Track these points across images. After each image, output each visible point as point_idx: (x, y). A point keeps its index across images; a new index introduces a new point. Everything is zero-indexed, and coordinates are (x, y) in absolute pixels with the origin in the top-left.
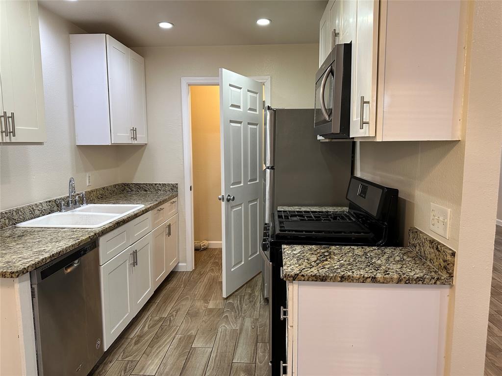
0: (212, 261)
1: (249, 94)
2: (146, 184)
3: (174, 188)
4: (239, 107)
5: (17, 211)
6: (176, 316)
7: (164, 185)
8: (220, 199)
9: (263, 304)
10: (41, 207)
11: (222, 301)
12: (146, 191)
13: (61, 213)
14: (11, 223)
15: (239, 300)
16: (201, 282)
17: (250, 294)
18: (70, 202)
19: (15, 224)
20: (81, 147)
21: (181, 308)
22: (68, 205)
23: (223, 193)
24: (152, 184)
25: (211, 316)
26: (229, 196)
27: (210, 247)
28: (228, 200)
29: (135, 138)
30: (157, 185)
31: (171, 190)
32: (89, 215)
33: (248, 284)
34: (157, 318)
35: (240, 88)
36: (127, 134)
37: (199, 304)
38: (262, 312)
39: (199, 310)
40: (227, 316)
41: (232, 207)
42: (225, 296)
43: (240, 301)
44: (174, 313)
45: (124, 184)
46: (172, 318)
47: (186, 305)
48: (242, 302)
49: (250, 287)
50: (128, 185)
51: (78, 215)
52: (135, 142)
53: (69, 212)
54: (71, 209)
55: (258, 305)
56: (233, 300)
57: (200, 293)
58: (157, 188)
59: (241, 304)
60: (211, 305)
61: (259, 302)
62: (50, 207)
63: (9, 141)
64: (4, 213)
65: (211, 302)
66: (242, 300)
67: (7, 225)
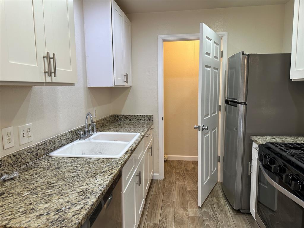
0: (174, 171)
1: (215, 45)
2: (131, 116)
3: (151, 118)
4: (209, 54)
5: (50, 142)
6: (166, 223)
7: (144, 116)
8: (195, 128)
9: (233, 213)
10: (66, 137)
11: (198, 209)
12: (130, 120)
13: (80, 141)
14: (45, 153)
15: (211, 208)
16: (174, 190)
17: (218, 204)
18: (86, 131)
19: (48, 153)
20: (90, 88)
21: (168, 215)
22: (85, 134)
23: (200, 124)
24: (135, 116)
25: (195, 224)
26: (203, 126)
27: (168, 159)
28: (203, 129)
29: (127, 82)
30: (139, 116)
31: (148, 120)
32: (103, 143)
33: (212, 194)
34: (152, 225)
35: (211, 40)
36: (122, 78)
37: (180, 211)
38: (236, 222)
39: (182, 217)
40: (207, 225)
41: (205, 135)
42: (199, 205)
43: (213, 210)
44: (164, 220)
45: (115, 115)
46: (164, 225)
47: (170, 212)
48: (215, 211)
49: (214, 196)
50: (118, 116)
51: (94, 142)
52: (127, 85)
53: (86, 140)
54: (87, 137)
55: (229, 214)
56: (207, 209)
57: (177, 201)
58: (138, 118)
59: (214, 212)
60: (191, 213)
61: (228, 211)
62: (72, 136)
63: (50, 81)
64: (40, 144)
65: (189, 210)
66: (213, 208)
67: (43, 155)
